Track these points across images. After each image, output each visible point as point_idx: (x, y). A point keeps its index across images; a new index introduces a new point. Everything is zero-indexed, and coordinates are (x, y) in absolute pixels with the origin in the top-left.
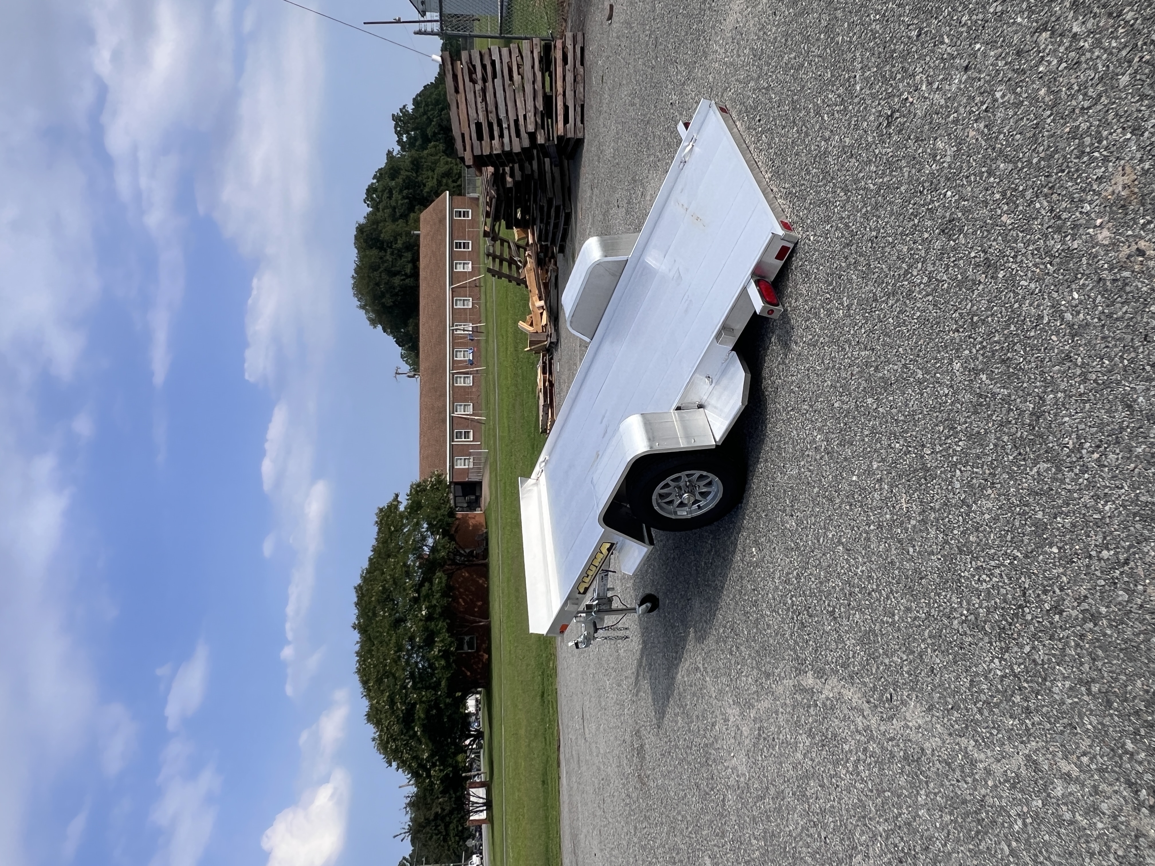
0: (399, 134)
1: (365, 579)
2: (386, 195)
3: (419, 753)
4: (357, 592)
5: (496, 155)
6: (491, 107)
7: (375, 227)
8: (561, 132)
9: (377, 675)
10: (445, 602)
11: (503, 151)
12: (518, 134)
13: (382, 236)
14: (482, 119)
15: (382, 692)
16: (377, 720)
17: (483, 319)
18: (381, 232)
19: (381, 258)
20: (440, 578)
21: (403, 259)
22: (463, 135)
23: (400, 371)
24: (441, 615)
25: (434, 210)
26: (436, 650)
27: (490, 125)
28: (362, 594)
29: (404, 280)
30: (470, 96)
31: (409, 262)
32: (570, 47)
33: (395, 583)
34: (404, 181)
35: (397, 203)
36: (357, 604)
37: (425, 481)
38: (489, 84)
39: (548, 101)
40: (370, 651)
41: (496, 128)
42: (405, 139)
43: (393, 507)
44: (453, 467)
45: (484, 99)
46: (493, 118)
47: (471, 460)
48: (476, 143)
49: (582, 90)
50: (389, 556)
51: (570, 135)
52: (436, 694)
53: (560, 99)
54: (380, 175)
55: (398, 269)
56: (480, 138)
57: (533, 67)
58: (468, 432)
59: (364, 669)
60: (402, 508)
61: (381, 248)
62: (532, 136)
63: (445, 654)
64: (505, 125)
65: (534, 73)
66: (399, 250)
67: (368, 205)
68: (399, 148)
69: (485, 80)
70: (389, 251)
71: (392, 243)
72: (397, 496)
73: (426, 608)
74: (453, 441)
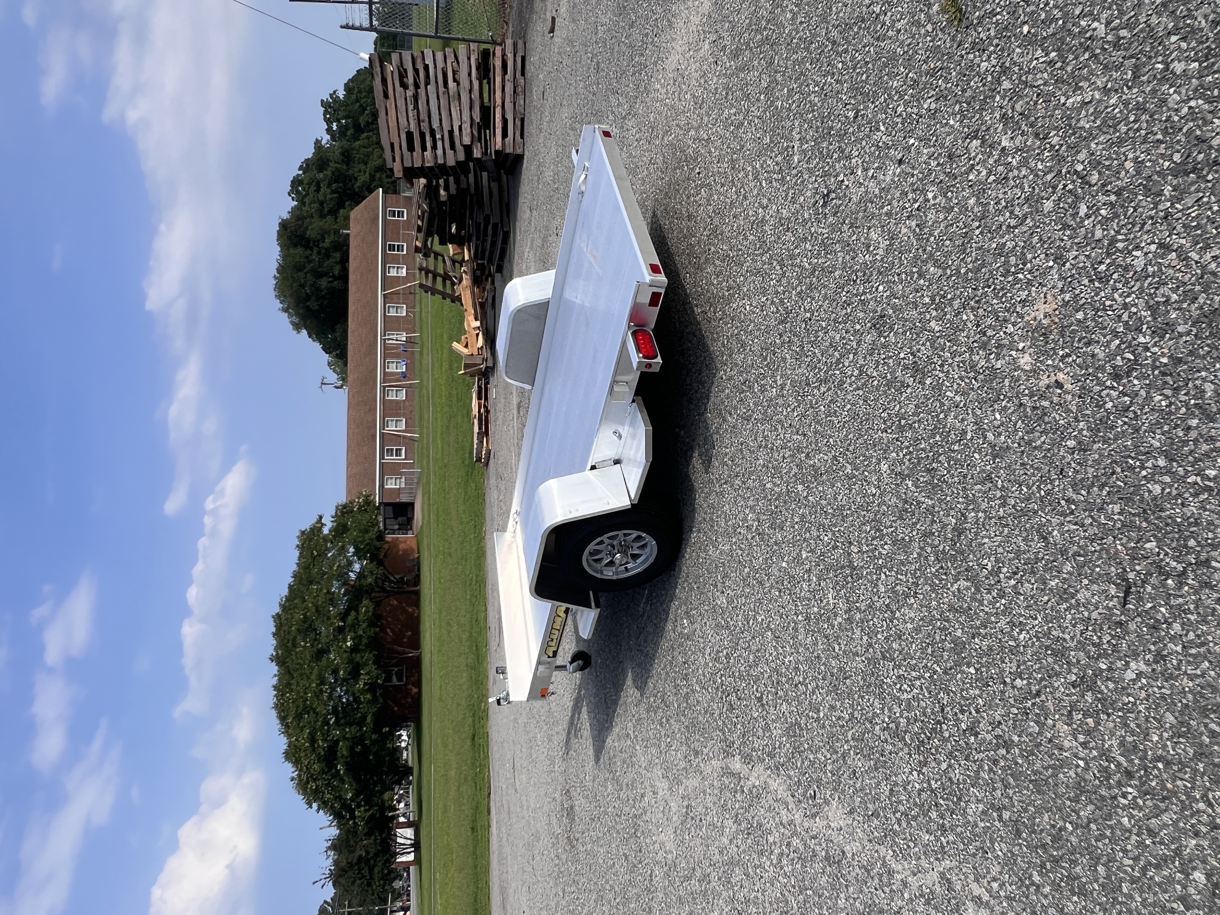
0: (328, 122)
1: (283, 607)
2: (313, 188)
3: (342, 793)
4: (275, 621)
5: (428, 167)
6: (424, 116)
7: (300, 222)
8: (499, 146)
9: (297, 711)
10: (371, 632)
11: (436, 163)
12: (453, 147)
13: (308, 233)
14: (413, 127)
15: (302, 729)
16: (296, 760)
17: (417, 328)
18: (306, 229)
19: (307, 257)
20: (367, 607)
21: (331, 260)
22: (392, 145)
23: (325, 381)
24: (368, 646)
25: (365, 208)
26: (361, 683)
27: (422, 135)
28: (281, 624)
29: (332, 281)
30: (401, 103)
31: (337, 263)
32: (510, 56)
33: (317, 610)
34: (333, 173)
35: (325, 197)
36: (275, 634)
37: (352, 502)
38: (422, 91)
39: (486, 112)
40: (289, 684)
41: (428, 138)
42: (335, 128)
43: (317, 528)
44: (383, 487)
45: (416, 107)
46: (425, 126)
47: (403, 480)
48: (407, 154)
49: (522, 102)
50: (311, 583)
51: (509, 150)
52: (361, 730)
53: (498, 111)
54: (307, 166)
55: (325, 270)
56: (411, 148)
57: (470, 74)
58: (400, 450)
59: (282, 704)
60: (326, 531)
61: (307, 247)
62: (468, 149)
63: (372, 687)
64: (438, 136)
65: (471, 82)
66: (327, 249)
67: (293, 199)
68: (329, 137)
69: (417, 86)
70: (315, 250)
71: (318, 241)
72: (321, 517)
73: (351, 639)
74: (383, 459)
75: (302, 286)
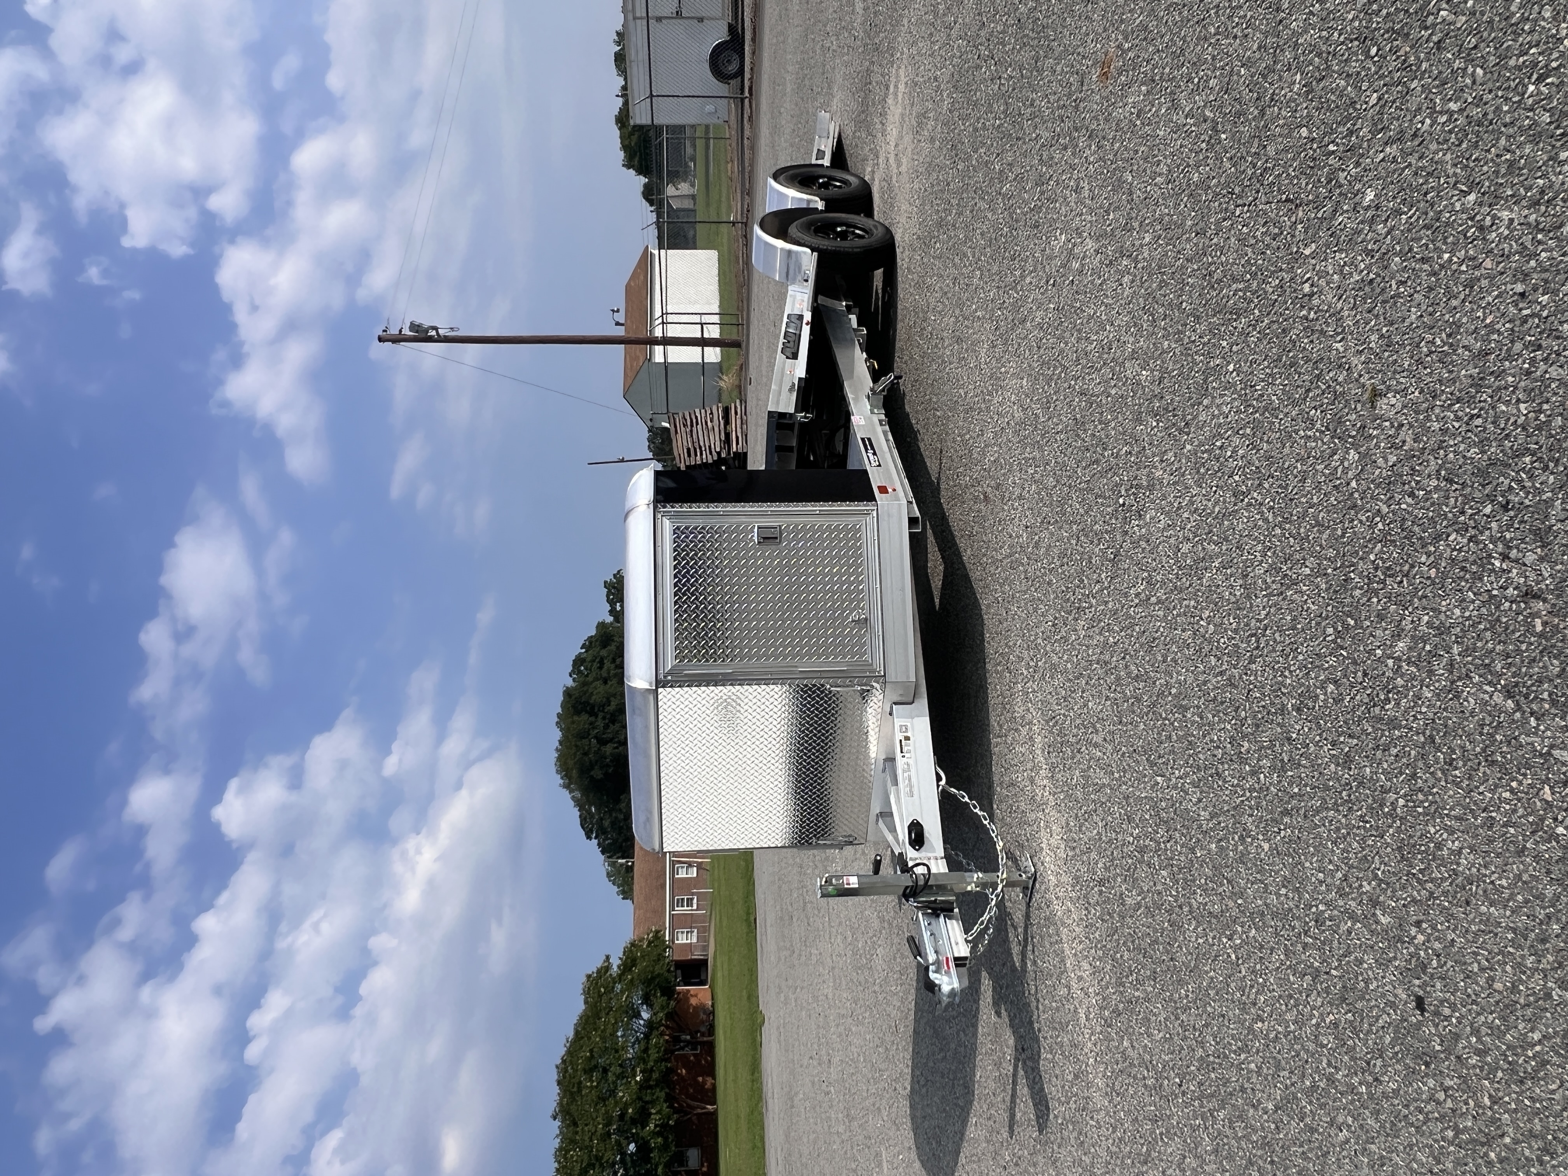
2: (596, 665)
4: (559, 1067)
5: (698, 465)
6: (696, 440)
7: (585, 689)
8: (735, 450)
10: (662, 1066)
11: (702, 462)
12: (711, 453)
13: (594, 697)
14: (690, 447)
19: (591, 724)
22: (680, 455)
24: (658, 1082)
26: (652, 1126)
27: (695, 450)
29: (617, 748)
30: (684, 435)
32: (739, 407)
35: (609, 673)
36: (559, 1083)
37: (641, 940)
38: (694, 429)
39: (728, 435)
41: (698, 451)
42: (618, 608)
43: (604, 969)
45: (692, 436)
46: (696, 446)
47: (695, 934)
50: (598, 1018)
51: (740, 451)
53: (734, 433)
54: (589, 644)
55: (610, 736)
57: (719, 418)
58: (692, 899)
60: (614, 969)
61: (592, 713)
62: (719, 454)
64: (703, 449)
65: (719, 422)
66: (612, 715)
67: (574, 680)
68: (612, 618)
70: (601, 715)
71: (604, 705)
72: (608, 957)
73: (641, 1071)
74: (674, 910)
75: (585, 754)
